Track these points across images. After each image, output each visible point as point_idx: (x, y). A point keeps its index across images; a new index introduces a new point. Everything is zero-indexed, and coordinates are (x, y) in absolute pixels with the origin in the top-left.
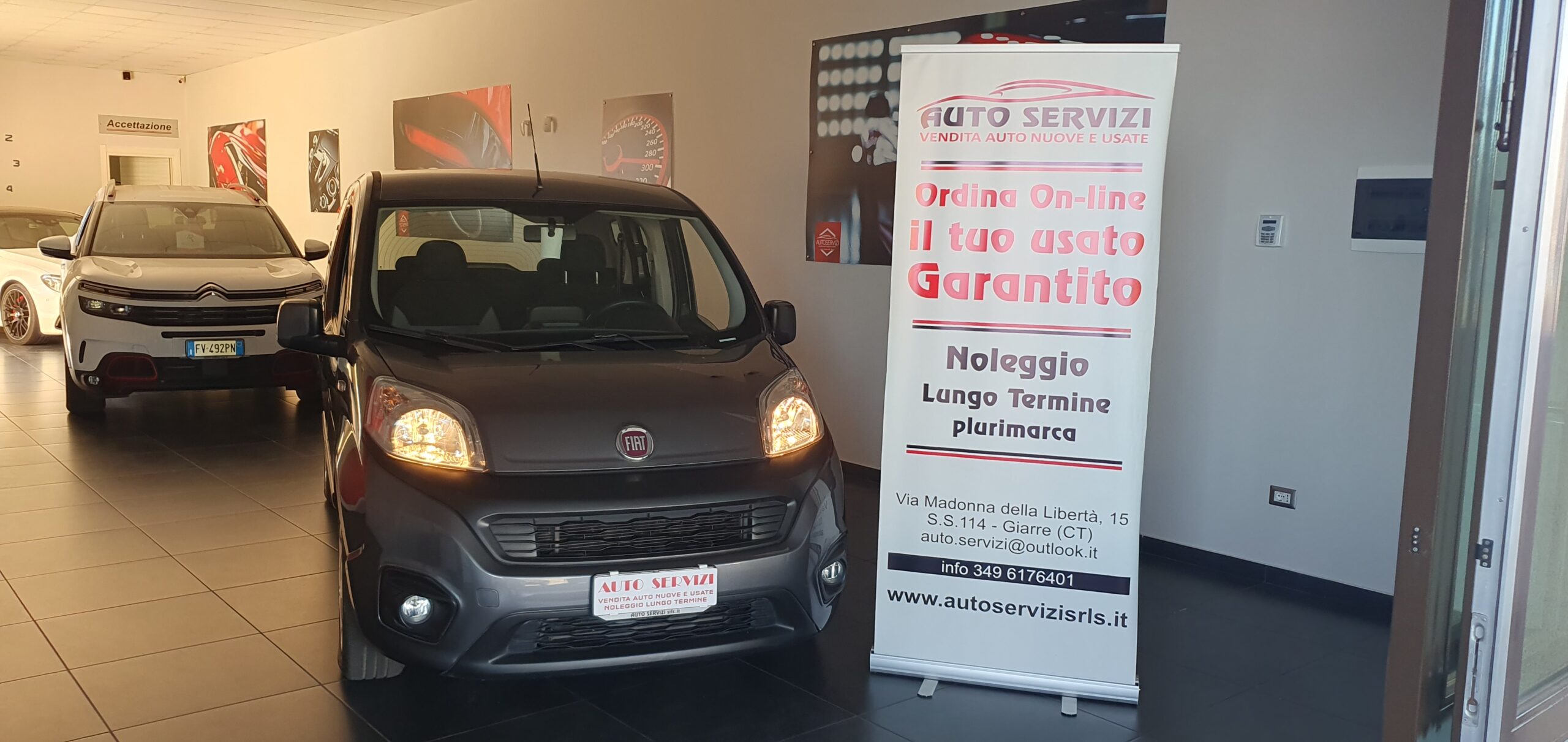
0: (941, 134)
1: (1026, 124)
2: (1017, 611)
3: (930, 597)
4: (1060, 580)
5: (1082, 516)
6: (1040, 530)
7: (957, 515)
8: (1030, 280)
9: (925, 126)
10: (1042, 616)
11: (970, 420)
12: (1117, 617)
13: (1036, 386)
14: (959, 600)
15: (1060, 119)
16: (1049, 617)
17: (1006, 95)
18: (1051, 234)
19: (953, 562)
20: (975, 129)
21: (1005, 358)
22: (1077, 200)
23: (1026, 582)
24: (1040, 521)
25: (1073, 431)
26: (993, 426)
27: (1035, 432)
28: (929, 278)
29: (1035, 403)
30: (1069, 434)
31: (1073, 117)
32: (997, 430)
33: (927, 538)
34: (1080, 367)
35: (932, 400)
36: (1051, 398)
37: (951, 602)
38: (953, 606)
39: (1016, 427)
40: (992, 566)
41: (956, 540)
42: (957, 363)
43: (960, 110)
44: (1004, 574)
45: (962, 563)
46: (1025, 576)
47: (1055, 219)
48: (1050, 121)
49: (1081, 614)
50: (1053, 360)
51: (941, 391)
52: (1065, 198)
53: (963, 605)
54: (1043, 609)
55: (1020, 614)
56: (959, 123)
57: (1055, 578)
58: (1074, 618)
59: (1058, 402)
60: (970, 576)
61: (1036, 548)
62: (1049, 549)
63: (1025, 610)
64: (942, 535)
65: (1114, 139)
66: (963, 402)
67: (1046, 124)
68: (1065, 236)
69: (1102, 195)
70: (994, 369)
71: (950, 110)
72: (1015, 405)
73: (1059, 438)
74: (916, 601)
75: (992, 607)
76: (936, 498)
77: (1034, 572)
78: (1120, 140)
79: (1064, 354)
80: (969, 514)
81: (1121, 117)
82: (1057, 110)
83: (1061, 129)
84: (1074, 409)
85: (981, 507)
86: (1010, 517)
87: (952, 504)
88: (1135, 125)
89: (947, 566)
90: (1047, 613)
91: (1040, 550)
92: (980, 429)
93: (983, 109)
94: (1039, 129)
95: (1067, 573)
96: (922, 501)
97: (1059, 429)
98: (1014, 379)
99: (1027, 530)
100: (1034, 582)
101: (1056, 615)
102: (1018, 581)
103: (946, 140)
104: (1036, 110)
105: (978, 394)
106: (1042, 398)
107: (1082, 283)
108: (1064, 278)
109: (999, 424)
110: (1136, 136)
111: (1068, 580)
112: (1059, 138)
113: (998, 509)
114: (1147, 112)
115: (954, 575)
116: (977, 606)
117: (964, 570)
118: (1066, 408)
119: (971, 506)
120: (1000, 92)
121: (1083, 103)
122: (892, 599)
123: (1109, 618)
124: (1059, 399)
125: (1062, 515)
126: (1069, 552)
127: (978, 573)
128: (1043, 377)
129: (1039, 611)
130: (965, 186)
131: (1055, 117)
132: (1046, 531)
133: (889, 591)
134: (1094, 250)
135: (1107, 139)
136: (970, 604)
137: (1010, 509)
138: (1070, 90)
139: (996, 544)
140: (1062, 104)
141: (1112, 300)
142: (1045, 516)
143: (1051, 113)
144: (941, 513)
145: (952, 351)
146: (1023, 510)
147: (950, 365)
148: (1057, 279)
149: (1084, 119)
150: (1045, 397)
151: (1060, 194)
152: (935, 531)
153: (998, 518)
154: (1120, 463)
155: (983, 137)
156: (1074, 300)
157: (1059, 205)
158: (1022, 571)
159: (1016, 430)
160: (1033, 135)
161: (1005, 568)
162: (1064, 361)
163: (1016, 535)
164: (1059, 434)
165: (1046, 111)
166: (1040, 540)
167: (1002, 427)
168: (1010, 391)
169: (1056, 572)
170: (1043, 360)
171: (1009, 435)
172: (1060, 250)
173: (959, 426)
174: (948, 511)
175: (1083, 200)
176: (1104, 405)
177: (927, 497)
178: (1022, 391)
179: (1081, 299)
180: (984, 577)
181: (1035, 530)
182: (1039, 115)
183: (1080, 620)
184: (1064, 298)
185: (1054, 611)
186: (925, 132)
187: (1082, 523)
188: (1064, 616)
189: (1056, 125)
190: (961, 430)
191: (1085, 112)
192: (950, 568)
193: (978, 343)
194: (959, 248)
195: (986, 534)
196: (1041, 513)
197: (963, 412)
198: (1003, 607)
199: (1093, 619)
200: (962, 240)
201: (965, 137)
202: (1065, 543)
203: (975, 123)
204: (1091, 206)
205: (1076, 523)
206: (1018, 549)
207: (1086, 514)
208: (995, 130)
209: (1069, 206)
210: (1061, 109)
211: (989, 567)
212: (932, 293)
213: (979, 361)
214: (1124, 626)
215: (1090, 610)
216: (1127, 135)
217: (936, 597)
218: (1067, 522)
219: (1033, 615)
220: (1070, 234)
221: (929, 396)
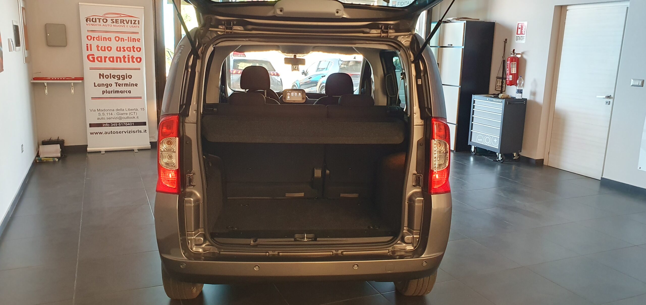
0: (91, 24)
1: (112, 23)
2: (122, 133)
3: (101, 132)
4: (131, 124)
5: (134, 110)
6: (125, 114)
7: (105, 113)
8: (117, 58)
9: (87, 22)
10: (128, 133)
11: (106, 90)
12: (144, 131)
13: (121, 82)
14: (108, 132)
15: (119, 22)
16: (129, 133)
17: (106, 16)
18: (120, 47)
19: (106, 124)
20: (100, 23)
21: (113, 76)
22: (125, 40)
23: (123, 126)
24: (125, 112)
25: (130, 91)
26: (112, 91)
27: (122, 92)
28: (92, 57)
29: (121, 85)
30: (129, 92)
31: (122, 21)
32: (113, 92)
33: (98, 119)
34: (130, 77)
35: (96, 86)
36: (124, 84)
37: (106, 133)
38: (107, 134)
39: (117, 91)
40: (115, 123)
41: (106, 118)
42: (102, 77)
43: (95, 19)
44: (118, 125)
45: (108, 123)
46: (123, 124)
47: (121, 44)
48: (117, 22)
49: (136, 131)
50: (124, 76)
51: (98, 84)
52: (123, 40)
53: (109, 133)
54: (128, 131)
55: (123, 133)
56: (96, 21)
57: (130, 124)
58: (135, 132)
59: (126, 85)
60: (110, 126)
61: (125, 118)
62: (128, 118)
63: (124, 132)
64: (102, 118)
65: (132, 27)
66: (104, 86)
67: (116, 23)
68: (123, 48)
69: (131, 39)
70: (111, 78)
71: (93, 19)
72: (117, 86)
73: (127, 93)
74: (97, 134)
75: (116, 133)
76: (100, 109)
77: (125, 123)
78: (133, 27)
79: (126, 74)
80: (108, 112)
81: (133, 22)
82: (118, 20)
83: (120, 24)
84: (130, 86)
85: (111, 110)
86: (118, 111)
87: (104, 110)
88: (136, 24)
89: (104, 125)
90: (129, 132)
91: (126, 118)
92: (109, 92)
93: (101, 19)
94: (115, 24)
95: (132, 123)
96: (96, 110)
97: (127, 91)
98: (116, 80)
99: (122, 114)
100: (125, 125)
101: (131, 132)
102: (121, 126)
103: (93, 25)
104: (114, 19)
105: (108, 84)
106: (122, 84)
107: (129, 58)
108: (124, 57)
109: (113, 91)
110: (137, 26)
111: (132, 124)
112: (120, 26)
113: (115, 110)
114: (139, 21)
115: (106, 126)
116: (112, 133)
117: (108, 125)
118: (128, 86)
119: (109, 110)
120: (105, 15)
121: (124, 18)
122: (91, 134)
123: (143, 131)
124: (126, 84)
125: (130, 110)
126: (132, 118)
127: (112, 125)
128: (122, 80)
129: (127, 132)
130: (99, 36)
131: (118, 21)
132: (127, 114)
133: (90, 133)
134: (130, 51)
135: (131, 27)
136: (111, 133)
137: (117, 110)
138: (121, 15)
139: (115, 118)
140: (119, 19)
141: (136, 62)
142: (126, 111)
143: (117, 20)
144: (101, 113)
145: (100, 74)
146: (121, 110)
147: (100, 78)
148: (123, 57)
149: (125, 22)
150: (123, 84)
151: (121, 38)
152: (100, 117)
153: (115, 112)
154: (141, 97)
155: (102, 25)
156: (127, 62)
157: (121, 41)
158: (122, 124)
159: (117, 92)
160: (114, 25)
161: (118, 123)
162: (126, 76)
163: (120, 116)
164: (127, 92)
165: (116, 20)
166: (126, 116)
167: (114, 91)
168: (115, 83)
169: (130, 123)
170: (122, 76)
171: (116, 93)
172: (123, 51)
173: (104, 92)
174: (103, 112)
175: (126, 40)
176: (136, 85)
177: (98, 109)
178: (118, 83)
179: (129, 62)
180: (113, 126)
181: (124, 114)
182: (114, 21)
183: (136, 133)
184: (125, 62)
185: (130, 131)
186: (87, 23)
187: (134, 111)
188: (133, 132)
189: (119, 23)
190: (105, 93)
191: (125, 21)
192: (105, 125)
193: (106, 72)
194: (99, 51)
195: (113, 116)
196: (125, 110)
197: (104, 88)
198: (119, 132)
199: (139, 132)
200: (100, 49)
201: (97, 25)
202: (131, 116)
203: (99, 22)
204: (129, 41)
205: (133, 111)
206: (121, 119)
207: (135, 109)
208: (104, 24)
209: (124, 41)
210: (119, 20)
211: (114, 124)
212: (94, 61)
213: (107, 77)
214: (146, 132)
215: (138, 130)
216: (135, 26)
217: (102, 132)
218: (131, 111)
219: (125, 133)
220: (125, 47)
221: (96, 85)
